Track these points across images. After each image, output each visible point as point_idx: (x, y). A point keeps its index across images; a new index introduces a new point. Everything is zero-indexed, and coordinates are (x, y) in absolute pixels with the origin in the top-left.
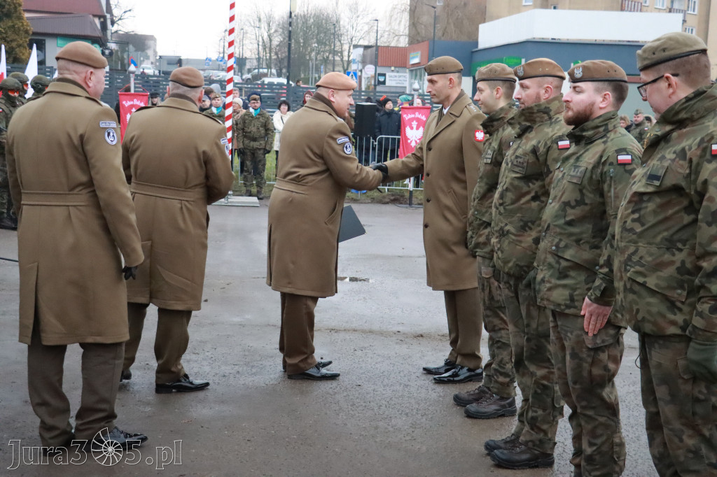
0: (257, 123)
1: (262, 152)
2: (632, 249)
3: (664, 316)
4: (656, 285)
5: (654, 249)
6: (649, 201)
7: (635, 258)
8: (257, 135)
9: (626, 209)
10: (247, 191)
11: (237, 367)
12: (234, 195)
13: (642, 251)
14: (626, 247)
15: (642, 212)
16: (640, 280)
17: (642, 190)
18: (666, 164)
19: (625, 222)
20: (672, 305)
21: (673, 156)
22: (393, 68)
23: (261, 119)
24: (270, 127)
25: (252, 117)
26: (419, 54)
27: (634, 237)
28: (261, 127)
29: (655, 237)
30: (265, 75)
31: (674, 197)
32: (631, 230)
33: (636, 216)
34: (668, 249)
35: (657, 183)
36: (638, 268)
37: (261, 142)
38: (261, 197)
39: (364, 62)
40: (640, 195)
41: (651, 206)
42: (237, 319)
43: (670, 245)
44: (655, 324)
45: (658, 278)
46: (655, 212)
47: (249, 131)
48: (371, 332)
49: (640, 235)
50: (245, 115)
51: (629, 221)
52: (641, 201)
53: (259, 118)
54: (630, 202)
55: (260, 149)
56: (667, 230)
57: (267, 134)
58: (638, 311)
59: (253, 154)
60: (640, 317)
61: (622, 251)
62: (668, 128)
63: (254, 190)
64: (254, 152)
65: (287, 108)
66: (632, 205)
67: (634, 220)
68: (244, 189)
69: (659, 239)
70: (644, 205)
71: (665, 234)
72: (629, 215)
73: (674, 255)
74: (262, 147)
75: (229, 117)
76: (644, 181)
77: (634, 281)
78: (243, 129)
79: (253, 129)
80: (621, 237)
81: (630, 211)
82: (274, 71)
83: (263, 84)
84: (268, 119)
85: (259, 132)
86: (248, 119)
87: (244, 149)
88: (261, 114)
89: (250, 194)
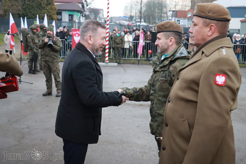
0: (119, 39)
1: (120, 48)
8: (119, 43)
10: (116, 61)
22: (182, 18)
24: (123, 40)
25: (118, 37)
26: (191, 13)
28: (121, 40)
37: (121, 45)
38: (120, 63)
39: (172, 17)
47: (116, 41)
50: (115, 36)
53: (120, 37)
55: (120, 47)
57: (122, 42)
63: (118, 61)
64: (118, 48)
65: (129, 34)
78: (114, 41)
79: (118, 41)
84: (123, 37)
85: (120, 42)
86: (116, 37)
87: (115, 47)
88: (121, 36)
89: (117, 63)
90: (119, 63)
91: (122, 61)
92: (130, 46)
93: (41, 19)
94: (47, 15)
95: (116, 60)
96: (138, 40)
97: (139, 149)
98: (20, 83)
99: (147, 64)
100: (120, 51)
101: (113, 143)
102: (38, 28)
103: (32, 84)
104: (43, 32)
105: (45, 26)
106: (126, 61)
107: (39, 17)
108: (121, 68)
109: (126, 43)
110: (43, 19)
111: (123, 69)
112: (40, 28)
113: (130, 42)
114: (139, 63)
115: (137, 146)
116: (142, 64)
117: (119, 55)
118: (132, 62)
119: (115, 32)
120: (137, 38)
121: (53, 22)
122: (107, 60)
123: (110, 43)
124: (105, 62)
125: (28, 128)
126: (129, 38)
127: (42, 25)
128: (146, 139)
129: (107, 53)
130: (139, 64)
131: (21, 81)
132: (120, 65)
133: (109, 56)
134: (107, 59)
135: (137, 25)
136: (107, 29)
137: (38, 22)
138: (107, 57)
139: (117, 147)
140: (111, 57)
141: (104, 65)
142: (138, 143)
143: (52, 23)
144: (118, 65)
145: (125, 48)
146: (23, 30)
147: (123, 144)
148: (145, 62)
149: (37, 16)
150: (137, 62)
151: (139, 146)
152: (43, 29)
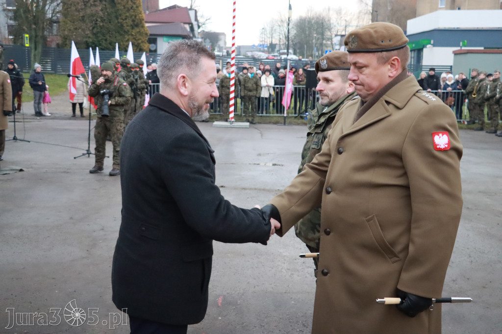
0: (252, 82)
1: (253, 98)
8: (251, 88)
12: (236, 121)
24: (259, 84)
25: (249, 78)
28: (255, 83)
37: (255, 92)
38: (254, 122)
39: (341, 45)
47: (247, 86)
48: (264, 190)
50: (246, 77)
53: (252, 79)
55: (253, 96)
57: (257, 88)
63: (250, 119)
64: (250, 98)
65: (269, 73)
74: (255, 95)
78: (244, 85)
79: (249, 85)
84: (258, 79)
85: (253, 86)
86: (247, 80)
87: (245, 96)
88: (255, 77)
89: (248, 121)
90: (251, 123)
91: (256, 120)
92: (270, 95)
93: (124, 50)
94: (133, 44)
95: (248, 118)
96: (284, 83)
97: (286, 265)
98: (89, 156)
99: (298, 124)
100: (253, 103)
101: (243, 255)
102: (118, 64)
104: (126, 72)
105: (129, 61)
106: (264, 118)
107: (119, 48)
108: (256, 130)
109: (263, 89)
110: (126, 51)
111: (259, 131)
112: (121, 65)
113: (270, 87)
114: (285, 122)
115: (283, 260)
116: (290, 124)
117: (252, 109)
118: (274, 120)
119: (245, 71)
120: (280, 81)
121: (142, 54)
122: (232, 118)
123: (237, 89)
124: (229, 120)
125: (103, 229)
126: (268, 81)
127: (125, 60)
128: (297, 248)
129: (232, 106)
130: (285, 124)
131: (91, 153)
132: (253, 125)
133: (235, 110)
134: (232, 115)
135: (283, 58)
136: (232, 66)
137: (117, 56)
138: (232, 112)
139: (249, 261)
140: (239, 113)
141: (228, 125)
142: (284, 254)
143: (140, 57)
144: (250, 126)
145: (263, 98)
146: (94, 69)
147: (259, 256)
148: (296, 120)
149: (115, 46)
150: (283, 121)
151: (285, 260)
152: (127, 67)
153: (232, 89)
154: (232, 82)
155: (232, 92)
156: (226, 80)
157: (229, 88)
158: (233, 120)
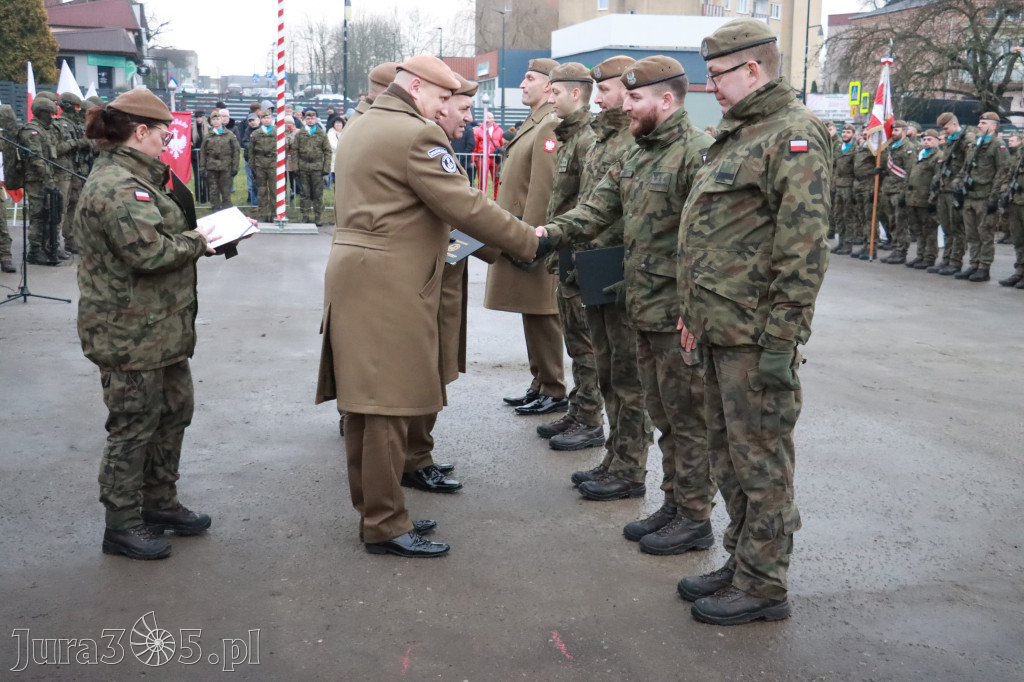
0: (313, 143)
2: (700, 254)
3: (734, 326)
4: (726, 293)
5: (723, 254)
6: (718, 201)
7: (704, 264)
8: (313, 156)
9: (693, 210)
11: (300, 405)
12: (289, 222)
13: (711, 256)
14: (694, 252)
15: (712, 214)
16: (709, 286)
17: (711, 189)
18: (739, 161)
19: (692, 225)
20: (743, 314)
21: (747, 153)
23: (318, 139)
24: (328, 146)
25: (308, 136)
26: (487, 65)
27: (703, 240)
28: (318, 147)
29: (726, 239)
30: (320, 92)
31: (747, 197)
32: (699, 233)
33: (705, 218)
34: (739, 253)
35: (730, 182)
36: (707, 274)
37: (320, 163)
38: (319, 223)
40: (709, 196)
41: (722, 207)
42: (299, 354)
43: (742, 249)
44: (724, 334)
45: (729, 284)
46: (725, 213)
47: (305, 151)
49: (710, 238)
50: (300, 133)
51: (697, 224)
52: (711, 201)
53: (315, 137)
54: (697, 203)
55: (317, 171)
56: (738, 232)
57: (324, 155)
58: (706, 320)
59: (310, 176)
60: (708, 327)
61: (689, 257)
62: (737, 124)
63: (312, 216)
64: (310, 174)
65: (341, 124)
66: (701, 205)
67: (702, 223)
68: (301, 216)
69: (729, 242)
70: (713, 206)
71: (737, 237)
72: (696, 217)
73: (745, 259)
74: (319, 168)
75: (281, 136)
76: (712, 180)
77: (702, 288)
78: (298, 149)
79: (309, 149)
80: (687, 241)
81: (697, 212)
82: (329, 87)
83: (317, 101)
84: (323, 137)
85: (316, 152)
86: (302, 138)
88: (318, 133)
89: (307, 221)
91: (324, 217)
95: (306, 215)
98: (25, 300)
100: (318, 184)
103: (69, 301)
104: (71, 121)
112: (62, 107)
122: (281, 215)
124: (275, 219)
127: (69, 97)
131: (31, 295)
134: (281, 210)
141: (275, 230)
152: (74, 111)
153: (281, 156)
154: (281, 144)
155: (280, 164)
156: (262, 139)
157: (275, 156)
158: (284, 219)
